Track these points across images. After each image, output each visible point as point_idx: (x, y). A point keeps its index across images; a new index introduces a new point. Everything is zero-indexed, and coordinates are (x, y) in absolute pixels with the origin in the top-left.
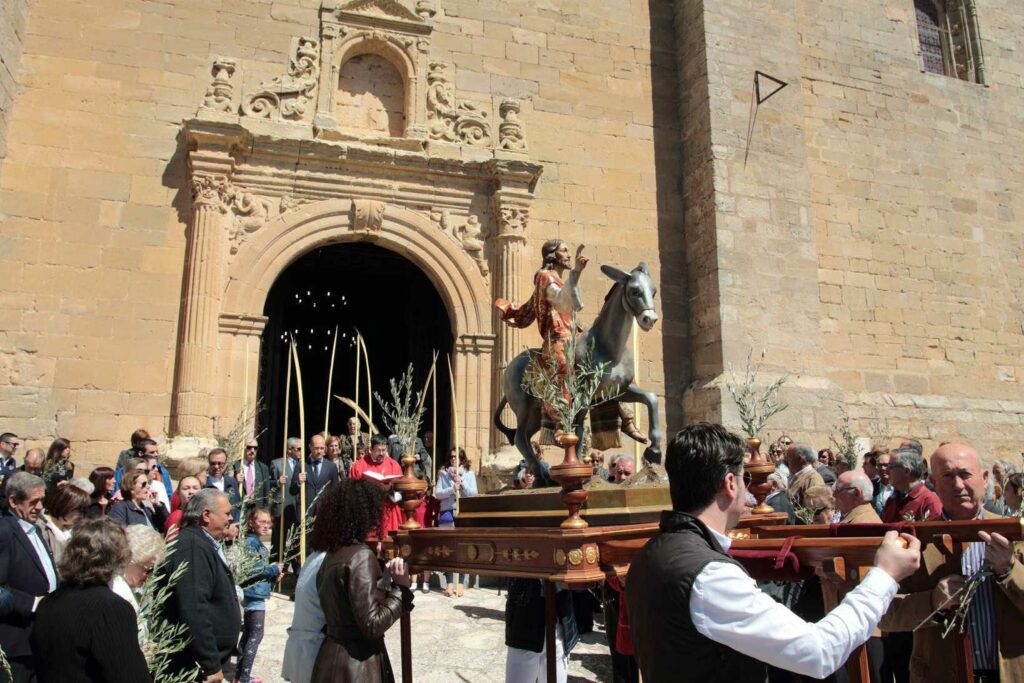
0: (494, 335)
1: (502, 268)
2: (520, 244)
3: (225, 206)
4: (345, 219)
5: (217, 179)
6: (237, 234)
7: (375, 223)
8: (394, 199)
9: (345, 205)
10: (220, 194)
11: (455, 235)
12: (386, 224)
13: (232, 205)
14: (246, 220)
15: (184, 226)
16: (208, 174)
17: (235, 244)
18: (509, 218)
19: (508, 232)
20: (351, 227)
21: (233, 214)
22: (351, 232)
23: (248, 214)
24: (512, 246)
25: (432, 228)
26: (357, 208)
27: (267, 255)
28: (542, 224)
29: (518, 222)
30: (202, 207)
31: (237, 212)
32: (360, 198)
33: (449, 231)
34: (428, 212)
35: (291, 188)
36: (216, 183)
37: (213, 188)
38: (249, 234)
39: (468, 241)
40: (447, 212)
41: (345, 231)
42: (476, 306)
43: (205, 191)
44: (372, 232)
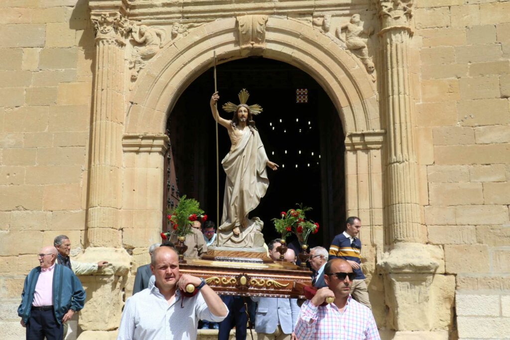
0: (383, 131)
1: (387, 63)
2: (405, 36)
3: (123, 40)
4: (231, 37)
5: (111, 15)
6: (135, 63)
7: (258, 36)
8: (275, 11)
9: (229, 23)
10: (116, 29)
11: (338, 38)
12: (269, 35)
13: (130, 38)
14: (143, 49)
15: (90, 62)
16: (103, 12)
17: (134, 72)
18: (390, 10)
19: (391, 23)
20: (237, 43)
21: (132, 46)
22: (238, 48)
23: (143, 43)
24: (396, 38)
25: (314, 33)
26: (240, 24)
27: (163, 79)
28: (432, 11)
29: (400, 13)
30: (101, 42)
31: (135, 43)
32: (244, 15)
33: (331, 34)
34: (310, 18)
35: (180, 15)
36: (110, 19)
37: (108, 23)
38: (146, 62)
39: (351, 40)
40: (328, 15)
41: (231, 48)
42: (363, 104)
43: (102, 28)
44: (256, 45)
